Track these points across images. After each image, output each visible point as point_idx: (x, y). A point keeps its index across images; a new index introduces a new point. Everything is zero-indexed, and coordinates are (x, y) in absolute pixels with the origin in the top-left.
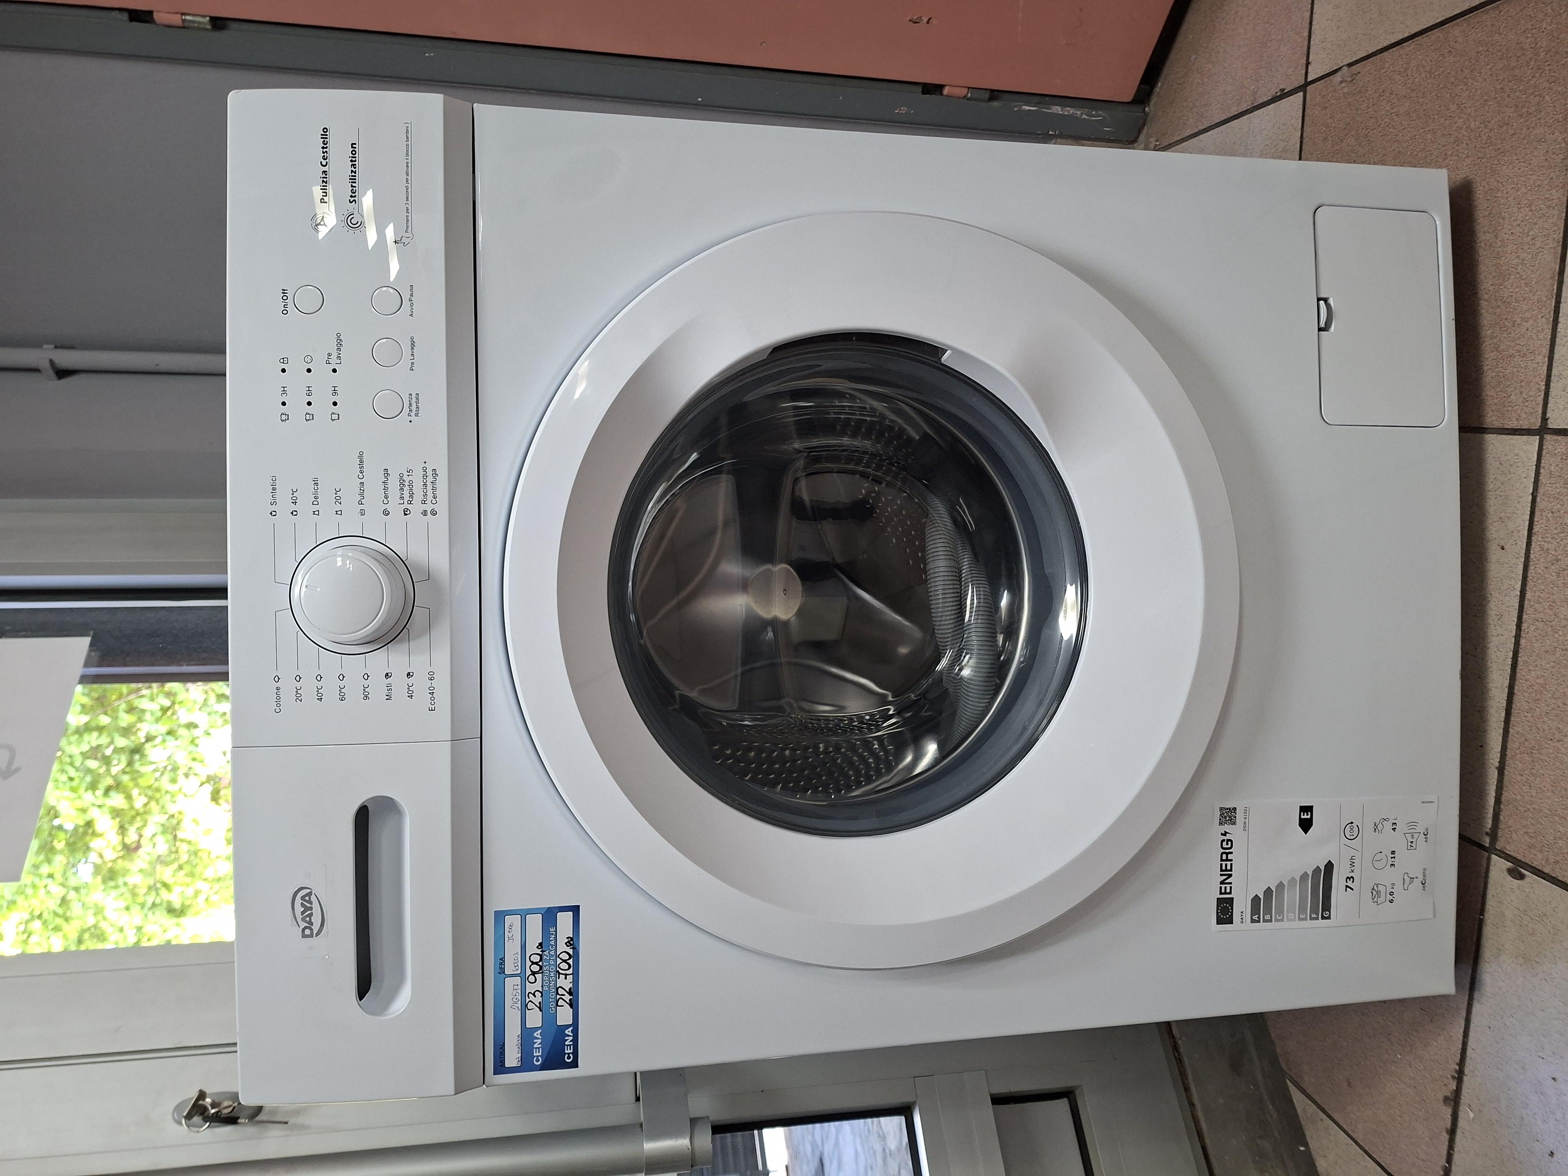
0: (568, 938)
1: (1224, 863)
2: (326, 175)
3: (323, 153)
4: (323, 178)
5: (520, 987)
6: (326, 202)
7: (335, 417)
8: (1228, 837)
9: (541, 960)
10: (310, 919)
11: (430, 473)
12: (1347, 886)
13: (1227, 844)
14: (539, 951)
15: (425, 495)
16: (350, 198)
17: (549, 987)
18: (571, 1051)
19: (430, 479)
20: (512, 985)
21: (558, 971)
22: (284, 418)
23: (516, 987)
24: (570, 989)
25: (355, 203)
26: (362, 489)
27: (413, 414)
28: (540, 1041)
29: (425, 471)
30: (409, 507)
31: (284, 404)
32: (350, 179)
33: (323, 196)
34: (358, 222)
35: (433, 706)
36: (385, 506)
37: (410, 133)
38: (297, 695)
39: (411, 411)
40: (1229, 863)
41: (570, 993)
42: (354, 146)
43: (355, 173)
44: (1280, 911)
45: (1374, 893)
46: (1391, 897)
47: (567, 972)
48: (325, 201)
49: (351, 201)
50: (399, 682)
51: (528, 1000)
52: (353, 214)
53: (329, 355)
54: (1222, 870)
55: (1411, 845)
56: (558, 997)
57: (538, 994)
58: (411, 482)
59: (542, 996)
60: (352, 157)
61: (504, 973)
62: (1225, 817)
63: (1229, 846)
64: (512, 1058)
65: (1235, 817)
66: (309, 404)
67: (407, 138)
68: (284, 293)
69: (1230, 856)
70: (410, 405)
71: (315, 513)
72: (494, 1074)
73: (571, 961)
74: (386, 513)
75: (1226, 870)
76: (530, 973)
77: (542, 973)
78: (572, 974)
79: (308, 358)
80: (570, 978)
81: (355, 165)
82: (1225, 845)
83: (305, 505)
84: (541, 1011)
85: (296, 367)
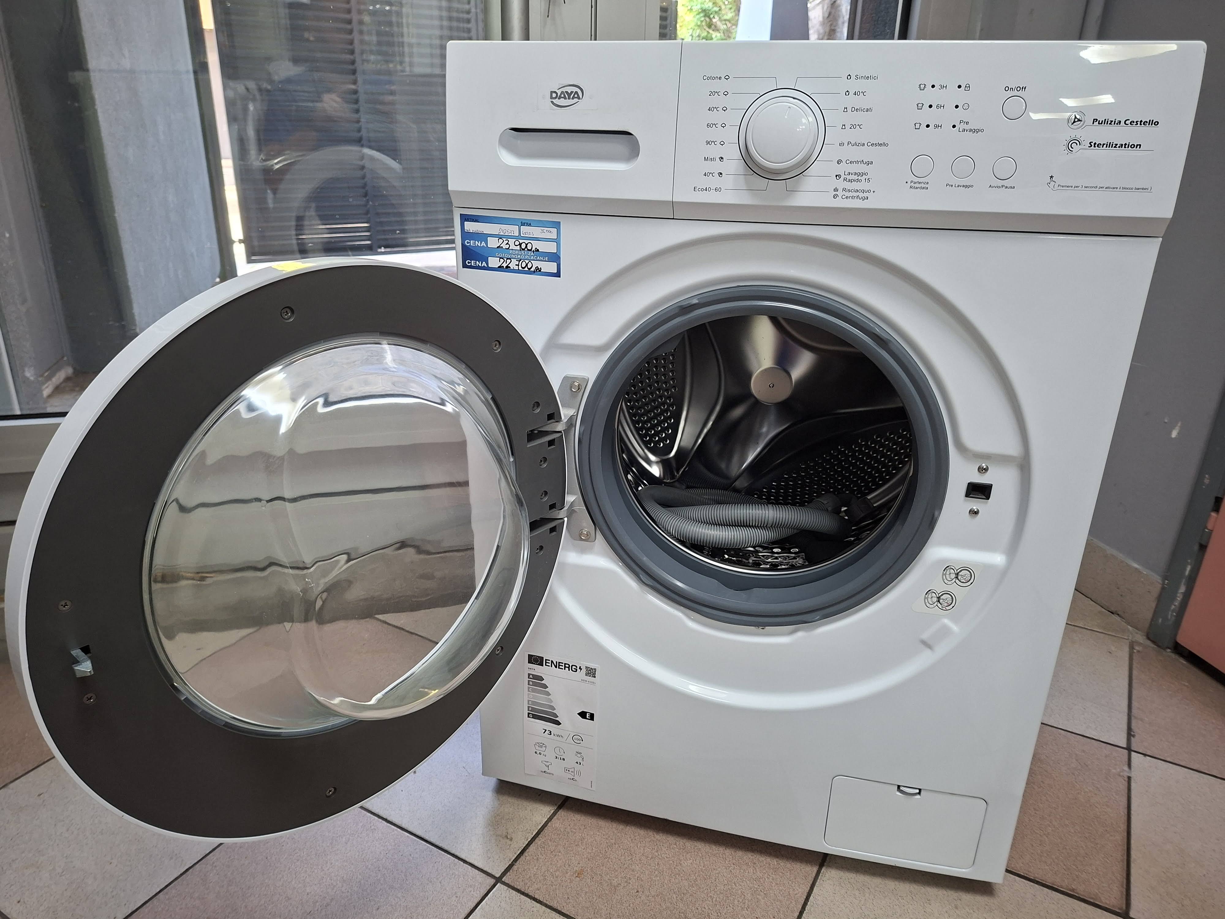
0: (541, 268)
1: (563, 665)
2: (1117, 124)
3: (1137, 122)
4: (1115, 122)
5: (513, 235)
6: (1093, 123)
7: (917, 126)
8: (579, 670)
9: (528, 250)
10: (562, 98)
11: (865, 195)
12: (546, 730)
13: (574, 669)
14: (533, 249)
15: (849, 191)
16: (1094, 143)
17: (511, 254)
18: (472, 265)
19: (861, 195)
20: (513, 230)
21: (521, 260)
22: (922, 87)
23: (512, 232)
24: (510, 267)
25: (1089, 147)
26: (860, 145)
27: (912, 184)
28: (479, 245)
29: (868, 191)
30: (842, 178)
31: (933, 86)
32: (1110, 143)
33: (1099, 121)
34: (1073, 148)
35: (697, 190)
36: (844, 161)
37: (1142, 191)
38: (714, 93)
39: (915, 183)
40: (563, 667)
41: (507, 267)
42: (1138, 146)
43: (1115, 147)
44: (534, 691)
45: (541, 745)
46: (538, 753)
47: (520, 266)
48: (1095, 123)
49: (1092, 143)
50: (716, 167)
51: (504, 239)
52: (1080, 145)
53: (967, 123)
54: (559, 663)
55: (567, 770)
56: (505, 259)
57: (507, 246)
58: (860, 181)
59: (506, 249)
60: (1129, 145)
61: (522, 225)
62: (590, 671)
63: (573, 670)
64: (470, 226)
65: (590, 676)
66: (931, 106)
67: (1138, 189)
68: (1022, 88)
69: (567, 669)
70: (920, 183)
71: (846, 109)
72: (460, 214)
73: (526, 269)
74: (839, 162)
75: (559, 665)
76: (521, 242)
77: (520, 250)
78: (519, 269)
79: (967, 106)
80: (516, 268)
81: (1122, 147)
82: (574, 667)
83: (852, 101)
84: (498, 247)
85: (961, 97)
